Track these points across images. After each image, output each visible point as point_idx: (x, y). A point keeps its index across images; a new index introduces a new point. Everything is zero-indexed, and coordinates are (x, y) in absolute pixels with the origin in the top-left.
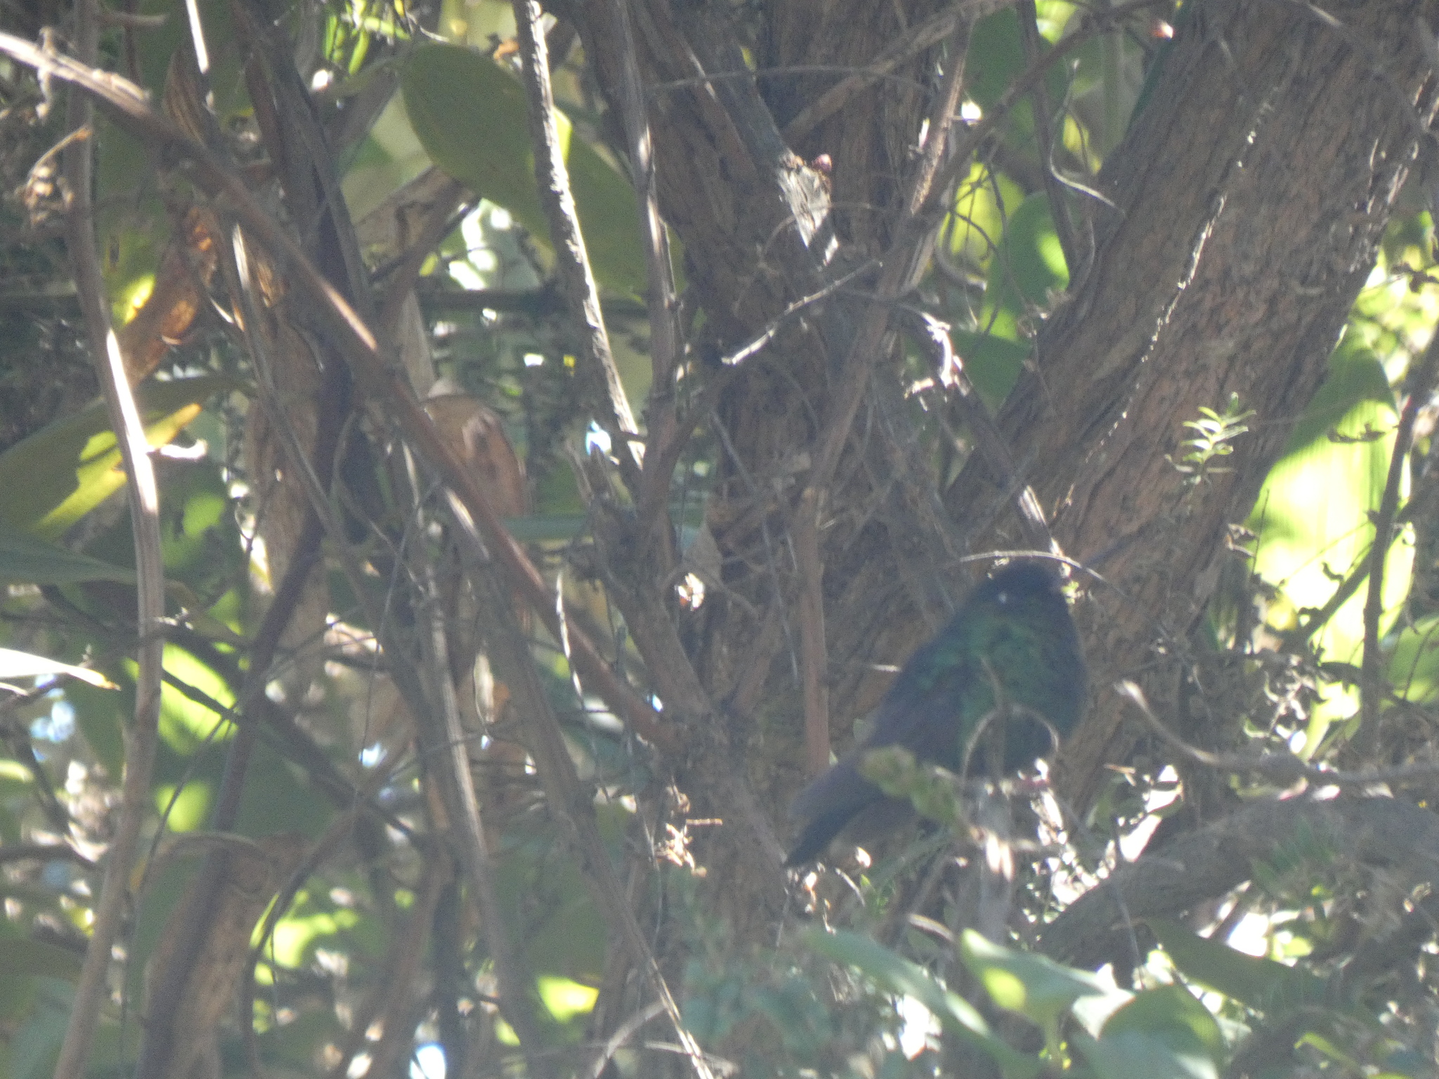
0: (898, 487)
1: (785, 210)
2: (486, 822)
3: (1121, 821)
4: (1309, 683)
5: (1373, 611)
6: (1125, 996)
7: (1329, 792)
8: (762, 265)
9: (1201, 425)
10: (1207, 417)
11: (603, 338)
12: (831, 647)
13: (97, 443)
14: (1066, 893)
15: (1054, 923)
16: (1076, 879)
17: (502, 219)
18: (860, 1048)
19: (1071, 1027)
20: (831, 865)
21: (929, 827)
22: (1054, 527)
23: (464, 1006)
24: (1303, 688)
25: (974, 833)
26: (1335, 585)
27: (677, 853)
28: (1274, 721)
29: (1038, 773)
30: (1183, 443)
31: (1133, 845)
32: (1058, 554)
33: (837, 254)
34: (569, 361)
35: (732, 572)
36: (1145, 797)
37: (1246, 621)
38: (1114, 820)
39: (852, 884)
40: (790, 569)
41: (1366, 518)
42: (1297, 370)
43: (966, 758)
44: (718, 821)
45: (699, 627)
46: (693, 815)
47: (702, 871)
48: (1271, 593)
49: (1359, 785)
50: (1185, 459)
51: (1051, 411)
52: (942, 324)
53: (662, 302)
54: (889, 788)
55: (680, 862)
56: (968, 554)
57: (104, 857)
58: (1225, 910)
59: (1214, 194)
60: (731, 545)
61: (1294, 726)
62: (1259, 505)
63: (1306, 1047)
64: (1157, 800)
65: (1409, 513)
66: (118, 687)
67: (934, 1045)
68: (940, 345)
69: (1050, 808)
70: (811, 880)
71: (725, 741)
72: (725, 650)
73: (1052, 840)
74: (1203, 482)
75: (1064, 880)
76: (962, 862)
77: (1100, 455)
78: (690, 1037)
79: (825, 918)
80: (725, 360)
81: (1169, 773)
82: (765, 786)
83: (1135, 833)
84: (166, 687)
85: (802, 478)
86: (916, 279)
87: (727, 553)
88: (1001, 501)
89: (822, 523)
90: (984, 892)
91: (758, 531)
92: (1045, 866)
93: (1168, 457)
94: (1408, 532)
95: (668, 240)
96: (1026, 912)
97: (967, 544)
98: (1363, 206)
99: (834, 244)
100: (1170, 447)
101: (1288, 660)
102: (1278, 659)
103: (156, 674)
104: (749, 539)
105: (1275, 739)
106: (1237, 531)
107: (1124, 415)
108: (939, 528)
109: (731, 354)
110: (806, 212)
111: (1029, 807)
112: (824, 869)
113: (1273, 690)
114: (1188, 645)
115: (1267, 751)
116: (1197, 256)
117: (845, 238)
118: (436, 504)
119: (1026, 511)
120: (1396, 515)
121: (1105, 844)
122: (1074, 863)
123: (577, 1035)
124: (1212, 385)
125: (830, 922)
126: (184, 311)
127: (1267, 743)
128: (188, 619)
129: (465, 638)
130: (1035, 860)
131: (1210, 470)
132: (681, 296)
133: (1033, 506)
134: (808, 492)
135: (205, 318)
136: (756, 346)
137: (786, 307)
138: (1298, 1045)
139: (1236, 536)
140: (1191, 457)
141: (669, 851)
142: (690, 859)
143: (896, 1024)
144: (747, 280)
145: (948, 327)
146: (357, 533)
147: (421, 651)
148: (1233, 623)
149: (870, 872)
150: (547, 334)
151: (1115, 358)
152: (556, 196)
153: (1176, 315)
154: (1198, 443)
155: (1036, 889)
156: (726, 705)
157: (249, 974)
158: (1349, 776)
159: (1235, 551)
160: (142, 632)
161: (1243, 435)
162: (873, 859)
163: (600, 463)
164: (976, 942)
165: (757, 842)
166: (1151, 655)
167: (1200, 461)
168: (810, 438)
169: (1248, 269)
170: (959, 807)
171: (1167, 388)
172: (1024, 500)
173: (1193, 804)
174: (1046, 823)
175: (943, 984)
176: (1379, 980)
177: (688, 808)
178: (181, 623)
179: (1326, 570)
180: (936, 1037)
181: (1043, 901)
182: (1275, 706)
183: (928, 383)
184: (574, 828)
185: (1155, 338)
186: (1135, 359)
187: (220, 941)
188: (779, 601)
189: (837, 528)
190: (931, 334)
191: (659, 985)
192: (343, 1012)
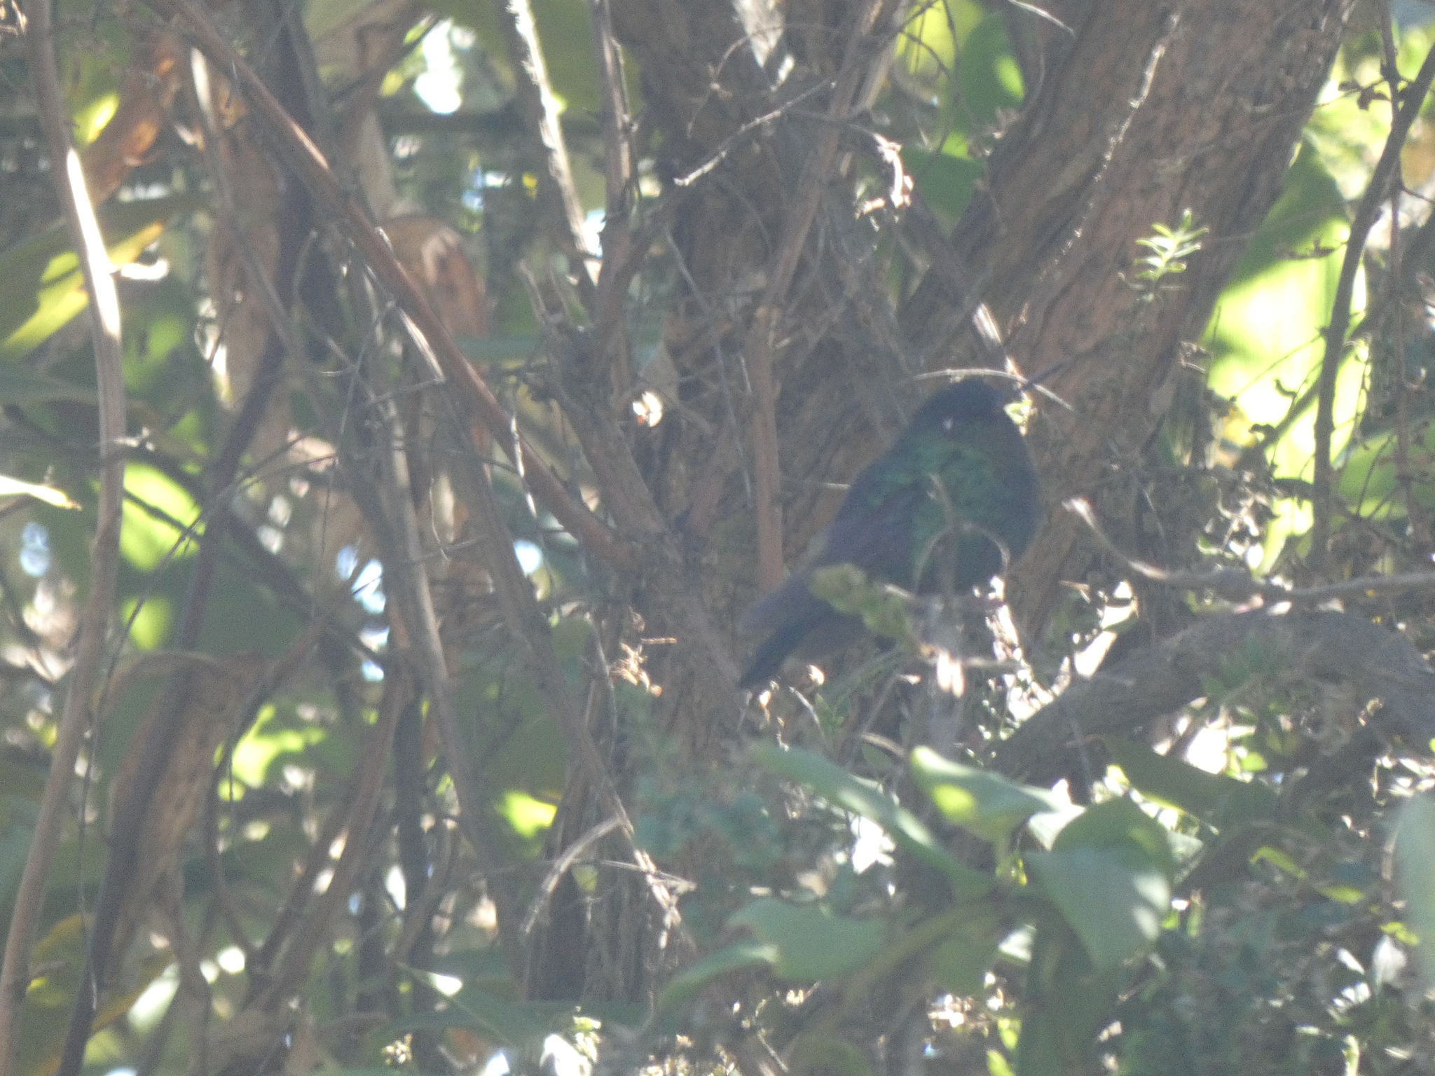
0: (852, 305)
1: (737, 30)
2: (446, 641)
3: (1076, 638)
4: (1262, 500)
5: (1324, 428)
6: (1079, 810)
7: (1283, 607)
8: (716, 86)
9: (1154, 242)
10: (1160, 234)
11: (561, 160)
12: (784, 467)
13: (60, 264)
14: (1021, 708)
15: (1010, 740)
16: (1032, 696)
17: (465, 39)
18: (810, 865)
19: (1027, 841)
20: (784, 683)
21: (885, 644)
22: (1011, 344)
23: (427, 823)
24: (1256, 505)
25: (925, 650)
26: (1287, 403)
27: (632, 672)
28: (1227, 537)
29: (992, 590)
30: (1136, 261)
31: (1088, 661)
32: (1013, 373)
33: (792, 75)
34: (529, 182)
35: (689, 390)
36: (1100, 612)
37: (1201, 437)
38: (1069, 636)
39: (806, 702)
40: (743, 388)
41: (1317, 333)
42: (1250, 187)
43: (917, 575)
44: (672, 640)
45: (657, 445)
46: (648, 633)
47: (656, 690)
48: (1225, 408)
49: (1313, 601)
50: (1138, 276)
51: (1003, 231)
52: (893, 144)
53: (616, 123)
54: (839, 606)
55: (634, 681)
56: (922, 371)
57: (67, 677)
58: (1182, 725)
59: (1165, 15)
60: (688, 365)
61: (1247, 542)
62: (1212, 323)
63: (1262, 862)
64: (1112, 616)
65: (1360, 331)
66: (79, 507)
67: (887, 861)
68: (891, 166)
69: (1004, 625)
70: (765, 698)
71: (679, 560)
72: (682, 467)
73: (1008, 656)
74: (1156, 300)
75: (1020, 696)
76: (914, 679)
77: (1054, 273)
78: (647, 856)
79: (779, 736)
80: (678, 181)
81: (1124, 590)
82: (722, 604)
83: (1090, 649)
84: (128, 507)
85: (758, 296)
86: (869, 100)
87: (684, 373)
88: (956, 319)
89: (777, 341)
90: (936, 709)
91: (712, 349)
92: (1000, 682)
93: (1122, 275)
94: (1362, 349)
95: (622, 61)
96: (982, 728)
97: (922, 361)
98: (1315, 26)
99: (789, 63)
100: (1124, 264)
101: (1241, 477)
102: (1231, 476)
103: (117, 493)
104: (707, 357)
105: (1228, 555)
106: (1190, 348)
107: (1078, 234)
108: (894, 345)
109: (683, 175)
110: (761, 33)
111: (984, 623)
112: (778, 688)
113: (1226, 507)
114: (1141, 462)
115: (1219, 567)
116: (1150, 75)
117: (800, 58)
118: (393, 326)
119: (979, 328)
120: (1348, 332)
121: (1061, 661)
122: (1029, 680)
123: (536, 851)
124: (1166, 202)
125: (784, 740)
126: (146, 133)
127: (1220, 558)
128: (150, 439)
129: (425, 457)
130: (991, 677)
131: (1164, 287)
132: (635, 118)
133: (987, 323)
134: (761, 312)
135: (166, 139)
136: (708, 167)
137: (739, 127)
138: (1253, 860)
139: (1188, 353)
140: (1144, 274)
141: (624, 670)
142: (645, 677)
143: (849, 840)
144: (700, 101)
145: (898, 147)
146: (318, 353)
147: (383, 470)
148: (1189, 440)
149: (825, 688)
150: (507, 153)
151: (1069, 176)
152: (511, 19)
153: (1129, 133)
154: (1152, 260)
155: (991, 706)
156: (680, 524)
157: (213, 792)
158: (1301, 591)
159: (1188, 368)
160: (103, 453)
161: (1196, 253)
162: (827, 677)
163: (554, 283)
164: (927, 759)
165: (711, 660)
166: (1105, 473)
167: (1153, 278)
168: (765, 257)
169: (1202, 86)
170: (909, 623)
171: (1121, 206)
172: (978, 318)
173: (1148, 620)
174: (1002, 640)
175: (896, 799)
176: (1334, 794)
177: (643, 627)
178: (142, 445)
179: (1279, 385)
180: (889, 853)
181: (999, 717)
182: (1228, 522)
183: (879, 203)
184: (529, 647)
185: (1108, 157)
186: (1088, 178)
187: (183, 759)
188: (732, 419)
189: (792, 348)
190: (882, 154)
191: (614, 803)
192: (311, 828)
